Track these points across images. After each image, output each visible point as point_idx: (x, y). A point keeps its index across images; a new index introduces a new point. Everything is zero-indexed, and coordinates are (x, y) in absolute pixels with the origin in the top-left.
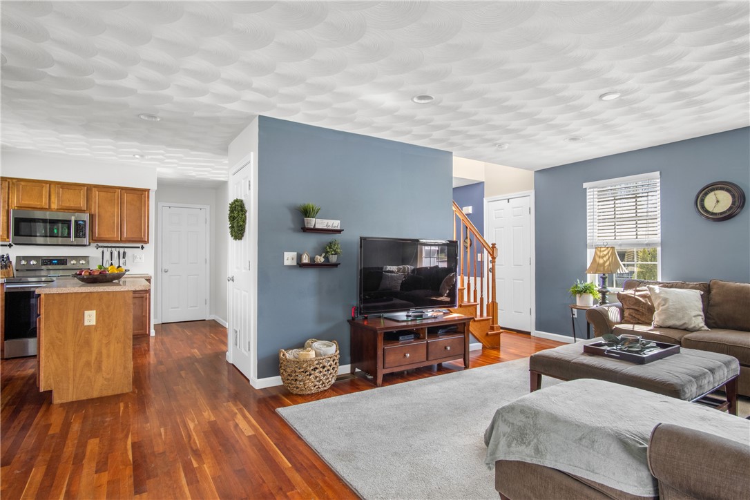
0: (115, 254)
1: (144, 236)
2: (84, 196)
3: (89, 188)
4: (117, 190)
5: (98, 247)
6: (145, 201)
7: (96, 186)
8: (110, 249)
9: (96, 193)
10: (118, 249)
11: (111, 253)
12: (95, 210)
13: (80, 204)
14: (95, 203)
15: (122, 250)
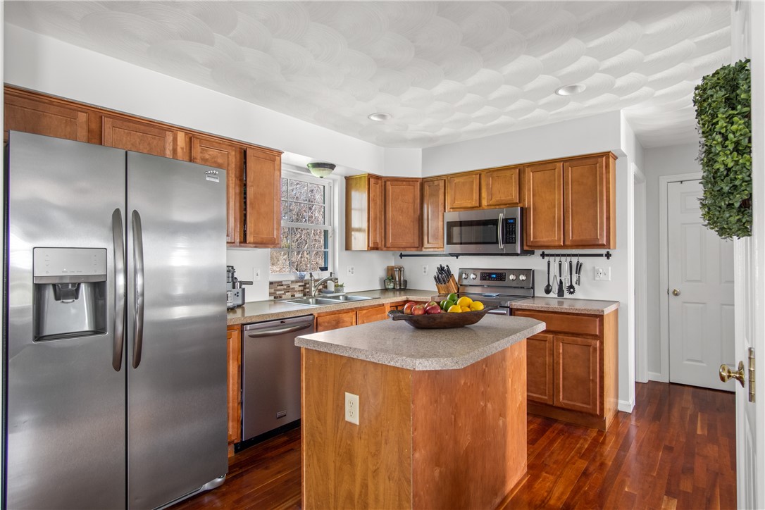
0: (566, 267)
1: (602, 235)
2: (515, 182)
3: (521, 169)
4: (557, 164)
5: (543, 255)
6: (601, 174)
7: (530, 165)
8: (558, 259)
9: (530, 175)
10: (569, 259)
11: (560, 265)
12: (529, 202)
13: (512, 194)
14: (529, 190)
15: (575, 260)
